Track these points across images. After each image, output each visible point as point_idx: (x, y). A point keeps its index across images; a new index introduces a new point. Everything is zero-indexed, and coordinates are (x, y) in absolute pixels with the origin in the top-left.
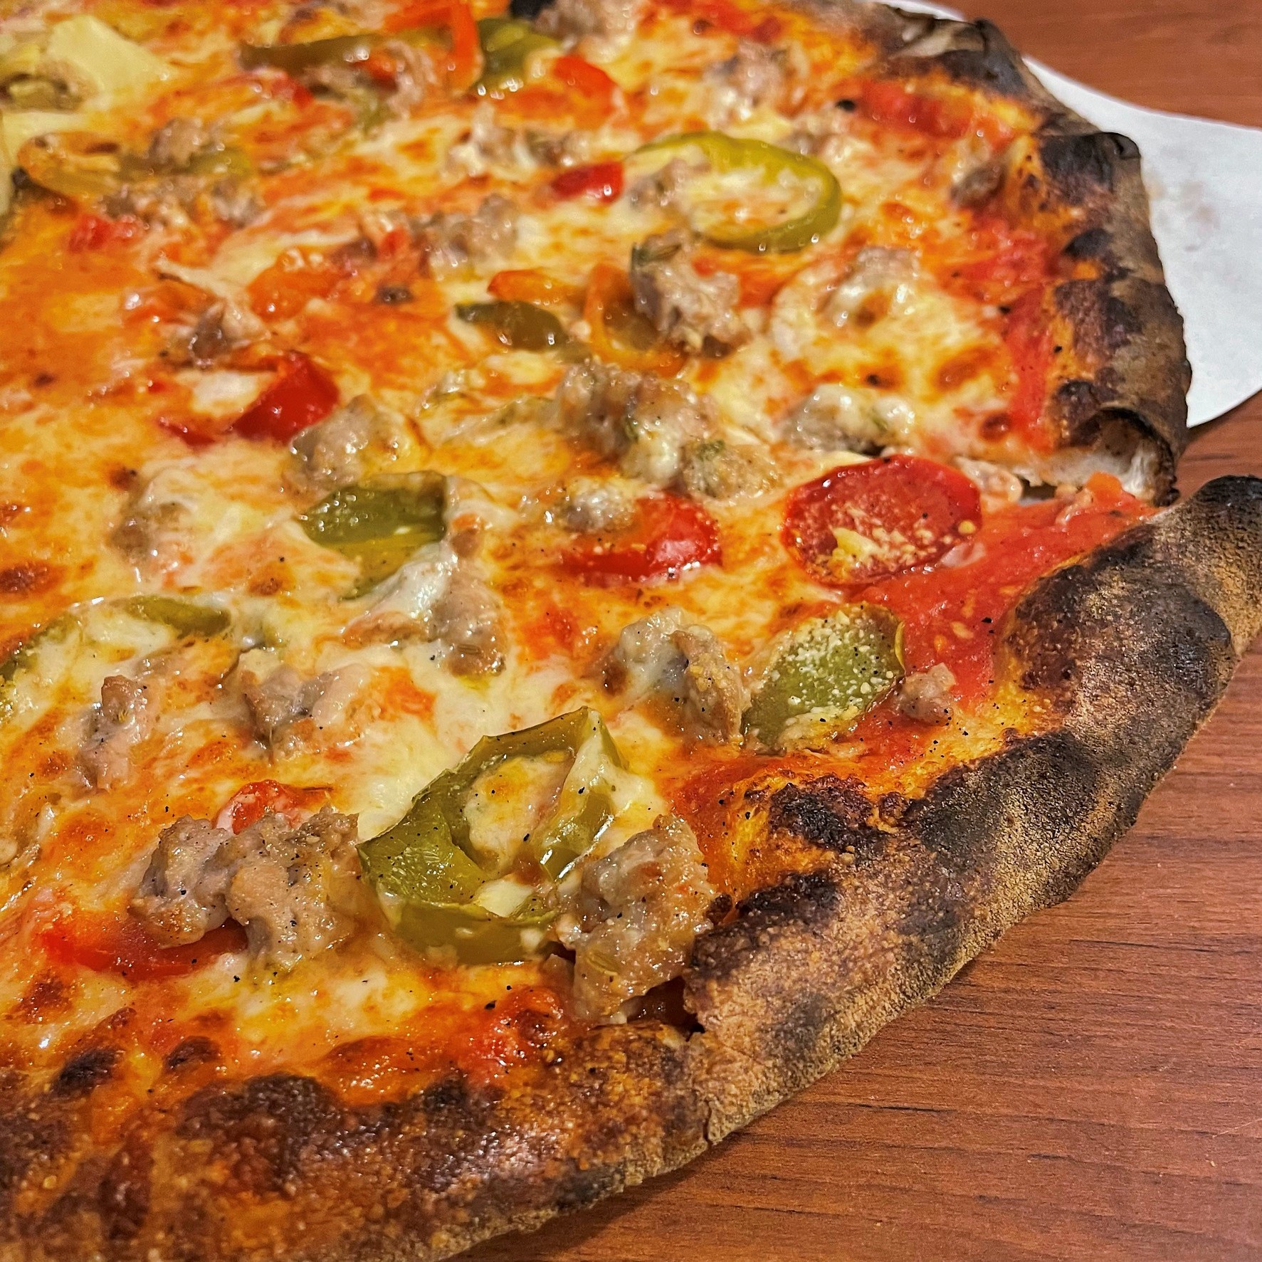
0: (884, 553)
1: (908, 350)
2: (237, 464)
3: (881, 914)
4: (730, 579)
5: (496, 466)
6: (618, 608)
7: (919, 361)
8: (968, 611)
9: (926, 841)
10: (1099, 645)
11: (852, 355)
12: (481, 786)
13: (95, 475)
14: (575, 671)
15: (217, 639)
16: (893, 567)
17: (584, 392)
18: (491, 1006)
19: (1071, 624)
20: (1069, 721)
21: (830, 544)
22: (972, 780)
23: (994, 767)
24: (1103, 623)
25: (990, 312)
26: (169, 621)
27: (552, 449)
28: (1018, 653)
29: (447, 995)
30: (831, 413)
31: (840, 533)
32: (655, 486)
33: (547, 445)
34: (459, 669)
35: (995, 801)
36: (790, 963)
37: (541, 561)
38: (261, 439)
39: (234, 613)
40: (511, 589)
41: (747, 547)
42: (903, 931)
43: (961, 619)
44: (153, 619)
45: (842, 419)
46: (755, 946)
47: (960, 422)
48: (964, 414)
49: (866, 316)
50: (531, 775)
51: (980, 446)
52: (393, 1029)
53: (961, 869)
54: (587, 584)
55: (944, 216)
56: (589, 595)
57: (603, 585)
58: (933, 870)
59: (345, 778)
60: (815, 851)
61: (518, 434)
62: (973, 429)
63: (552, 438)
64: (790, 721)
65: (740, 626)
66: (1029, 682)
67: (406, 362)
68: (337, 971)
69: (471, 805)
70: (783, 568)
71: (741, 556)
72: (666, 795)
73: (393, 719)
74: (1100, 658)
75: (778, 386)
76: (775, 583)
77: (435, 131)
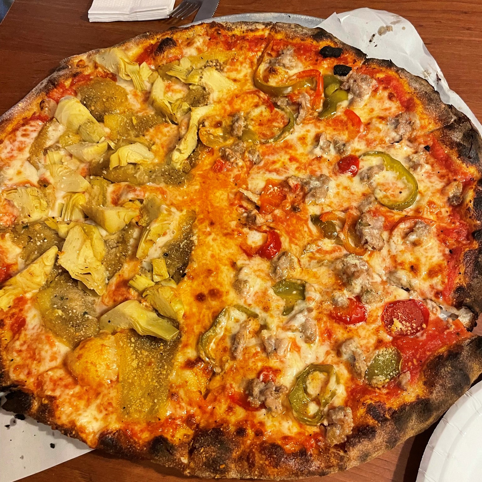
0: (404, 328)
1: (423, 260)
2: (258, 265)
3: (383, 439)
4: (367, 327)
5: (317, 278)
6: (342, 331)
7: (425, 265)
8: (418, 356)
9: (395, 424)
10: (441, 382)
11: (408, 258)
12: (310, 376)
13: (227, 262)
14: (330, 347)
15: (256, 320)
16: (405, 333)
17: (340, 267)
18: (310, 435)
19: (436, 374)
20: (430, 397)
21: (392, 322)
22: (407, 408)
23: (412, 406)
24: (443, 378)
25: (447, 251)
26: (246, 313)
27: (331, 275)
28: (425, 376)
29: (303, 430)
30: (399, 279)
31: (395, 320)
32: (354, 295)
33: (330, 274)
34: (306, 342)
35: (410, 415)
36: (365, 446)
37: (325, 312)
38: (263, 258)
39: (260, 315)
40: (319, 320)
41: (372, 319)
42: (386, 442)
43: (415, 358)
44: (242, 311)
45: (401, 282)
46: (359, 442)
47: (430, 289)
48: (432, 287)
49: (415, 244)
50: (320, 377)
51: (433, 298)
52: (293, 435)
53: (399, 431)
54: (336, 322)
55: (444, 207)
56: (336, 325)
57: (339, 324)
58: (394, 431)
59: (283, 368)
60: (374, 420)
61: (323, 269)
62: (433, 293)
63: (331, 272)
64: (374, 377)
65: (368, 343)
66: (425, 383)
67: (297, 235)
68: (283, 419)
69: (308, 382)
70: (380, 326)
71: (371, 321)
72: (347, 391)
73: (292, 352)
74: (440, 385)
75: (388, 263)
76: (377, 330)
77: (308, 131)
